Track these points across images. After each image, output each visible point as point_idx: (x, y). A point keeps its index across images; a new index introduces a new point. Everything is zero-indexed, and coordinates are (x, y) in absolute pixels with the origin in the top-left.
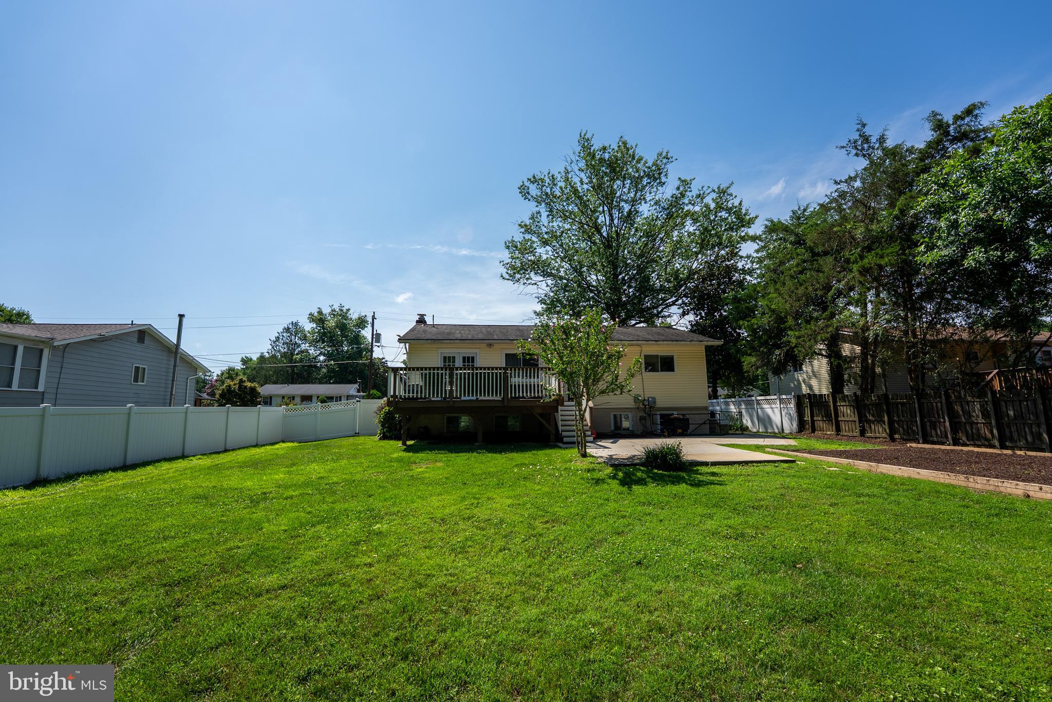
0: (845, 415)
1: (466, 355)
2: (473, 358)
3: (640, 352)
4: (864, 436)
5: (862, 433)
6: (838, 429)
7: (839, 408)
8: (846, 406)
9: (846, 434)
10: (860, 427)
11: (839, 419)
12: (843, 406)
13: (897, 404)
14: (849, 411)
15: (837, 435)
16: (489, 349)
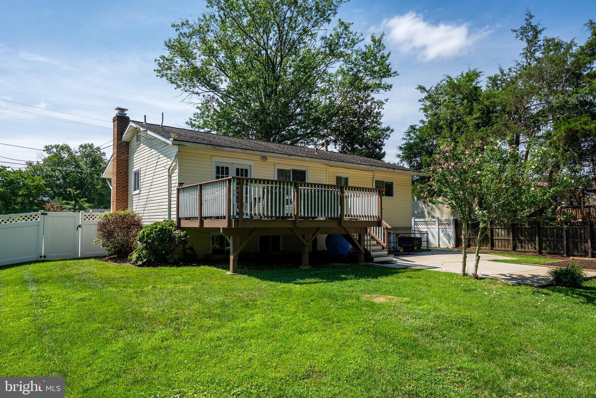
0: (500, 235)
1: (240, 167)
2: (246, 171)
3: (372, 177)
4: (515, 251)
5: (514, 248)
6: (493, 246)
7: (494, 229)
8: (501, 228)
9: (499, 249)
10: (513, 244)
11: (494, 238)
12: (498, 229)
13: (547, 229)
14: (503, 233)
15: (491, 249)
16: (264, 163)
